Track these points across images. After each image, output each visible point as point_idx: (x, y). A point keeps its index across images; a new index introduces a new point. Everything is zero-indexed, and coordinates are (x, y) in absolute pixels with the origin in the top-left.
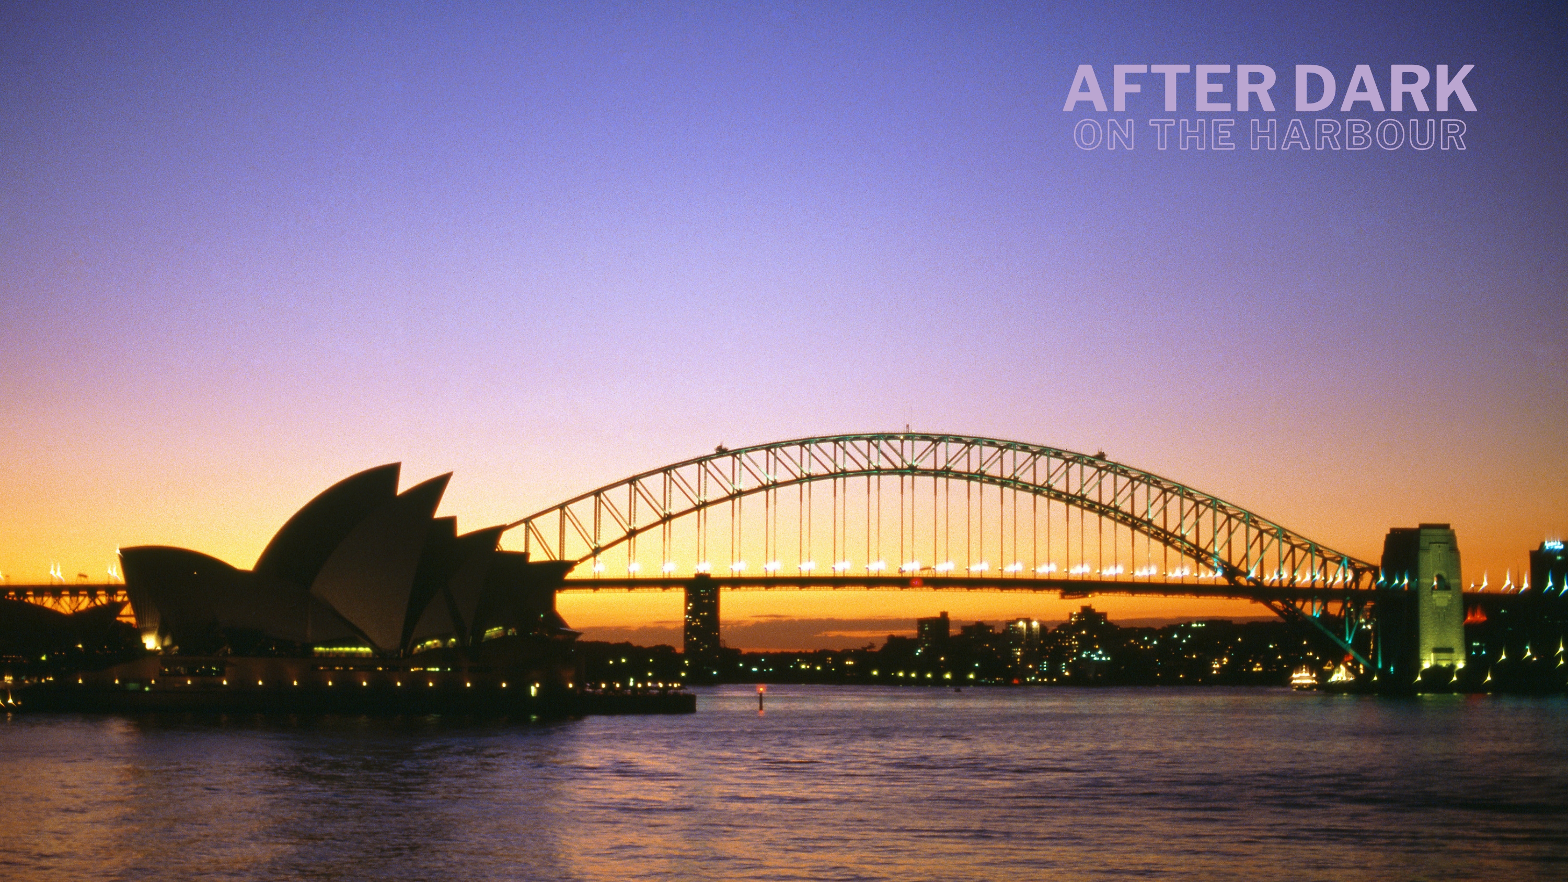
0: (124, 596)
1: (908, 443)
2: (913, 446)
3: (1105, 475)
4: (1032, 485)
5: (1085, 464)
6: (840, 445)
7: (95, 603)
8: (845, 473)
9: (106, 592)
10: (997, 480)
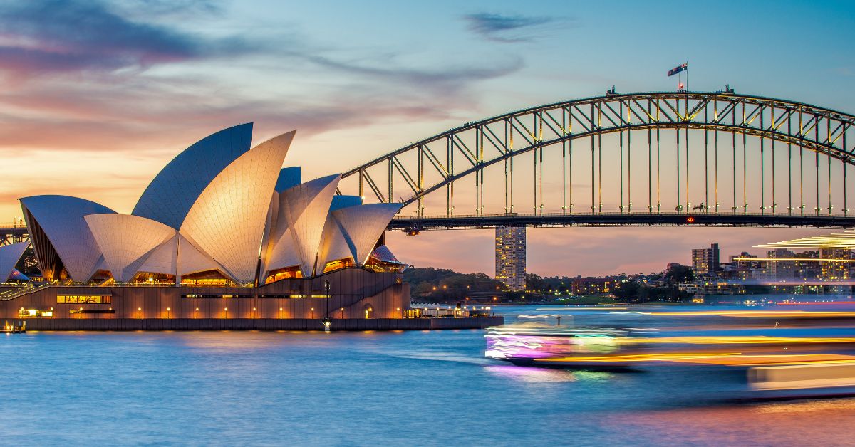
0: (29, 237)
1: (682, 102)
2: (687, 103)
3: (848, 127)
4: (786, 135)
5: (831, 118)
6: (625, 104)
7: (5, 244)
8: (629, 127)
9: (14, 235)
10: (758, 132)
